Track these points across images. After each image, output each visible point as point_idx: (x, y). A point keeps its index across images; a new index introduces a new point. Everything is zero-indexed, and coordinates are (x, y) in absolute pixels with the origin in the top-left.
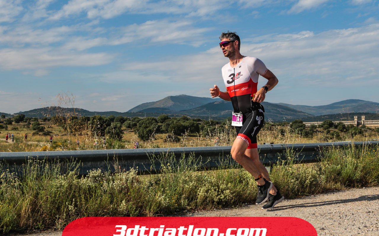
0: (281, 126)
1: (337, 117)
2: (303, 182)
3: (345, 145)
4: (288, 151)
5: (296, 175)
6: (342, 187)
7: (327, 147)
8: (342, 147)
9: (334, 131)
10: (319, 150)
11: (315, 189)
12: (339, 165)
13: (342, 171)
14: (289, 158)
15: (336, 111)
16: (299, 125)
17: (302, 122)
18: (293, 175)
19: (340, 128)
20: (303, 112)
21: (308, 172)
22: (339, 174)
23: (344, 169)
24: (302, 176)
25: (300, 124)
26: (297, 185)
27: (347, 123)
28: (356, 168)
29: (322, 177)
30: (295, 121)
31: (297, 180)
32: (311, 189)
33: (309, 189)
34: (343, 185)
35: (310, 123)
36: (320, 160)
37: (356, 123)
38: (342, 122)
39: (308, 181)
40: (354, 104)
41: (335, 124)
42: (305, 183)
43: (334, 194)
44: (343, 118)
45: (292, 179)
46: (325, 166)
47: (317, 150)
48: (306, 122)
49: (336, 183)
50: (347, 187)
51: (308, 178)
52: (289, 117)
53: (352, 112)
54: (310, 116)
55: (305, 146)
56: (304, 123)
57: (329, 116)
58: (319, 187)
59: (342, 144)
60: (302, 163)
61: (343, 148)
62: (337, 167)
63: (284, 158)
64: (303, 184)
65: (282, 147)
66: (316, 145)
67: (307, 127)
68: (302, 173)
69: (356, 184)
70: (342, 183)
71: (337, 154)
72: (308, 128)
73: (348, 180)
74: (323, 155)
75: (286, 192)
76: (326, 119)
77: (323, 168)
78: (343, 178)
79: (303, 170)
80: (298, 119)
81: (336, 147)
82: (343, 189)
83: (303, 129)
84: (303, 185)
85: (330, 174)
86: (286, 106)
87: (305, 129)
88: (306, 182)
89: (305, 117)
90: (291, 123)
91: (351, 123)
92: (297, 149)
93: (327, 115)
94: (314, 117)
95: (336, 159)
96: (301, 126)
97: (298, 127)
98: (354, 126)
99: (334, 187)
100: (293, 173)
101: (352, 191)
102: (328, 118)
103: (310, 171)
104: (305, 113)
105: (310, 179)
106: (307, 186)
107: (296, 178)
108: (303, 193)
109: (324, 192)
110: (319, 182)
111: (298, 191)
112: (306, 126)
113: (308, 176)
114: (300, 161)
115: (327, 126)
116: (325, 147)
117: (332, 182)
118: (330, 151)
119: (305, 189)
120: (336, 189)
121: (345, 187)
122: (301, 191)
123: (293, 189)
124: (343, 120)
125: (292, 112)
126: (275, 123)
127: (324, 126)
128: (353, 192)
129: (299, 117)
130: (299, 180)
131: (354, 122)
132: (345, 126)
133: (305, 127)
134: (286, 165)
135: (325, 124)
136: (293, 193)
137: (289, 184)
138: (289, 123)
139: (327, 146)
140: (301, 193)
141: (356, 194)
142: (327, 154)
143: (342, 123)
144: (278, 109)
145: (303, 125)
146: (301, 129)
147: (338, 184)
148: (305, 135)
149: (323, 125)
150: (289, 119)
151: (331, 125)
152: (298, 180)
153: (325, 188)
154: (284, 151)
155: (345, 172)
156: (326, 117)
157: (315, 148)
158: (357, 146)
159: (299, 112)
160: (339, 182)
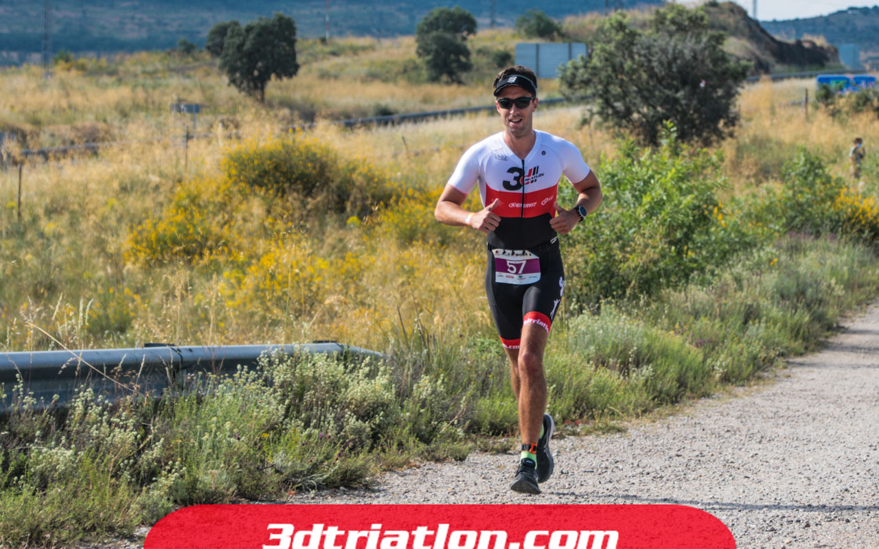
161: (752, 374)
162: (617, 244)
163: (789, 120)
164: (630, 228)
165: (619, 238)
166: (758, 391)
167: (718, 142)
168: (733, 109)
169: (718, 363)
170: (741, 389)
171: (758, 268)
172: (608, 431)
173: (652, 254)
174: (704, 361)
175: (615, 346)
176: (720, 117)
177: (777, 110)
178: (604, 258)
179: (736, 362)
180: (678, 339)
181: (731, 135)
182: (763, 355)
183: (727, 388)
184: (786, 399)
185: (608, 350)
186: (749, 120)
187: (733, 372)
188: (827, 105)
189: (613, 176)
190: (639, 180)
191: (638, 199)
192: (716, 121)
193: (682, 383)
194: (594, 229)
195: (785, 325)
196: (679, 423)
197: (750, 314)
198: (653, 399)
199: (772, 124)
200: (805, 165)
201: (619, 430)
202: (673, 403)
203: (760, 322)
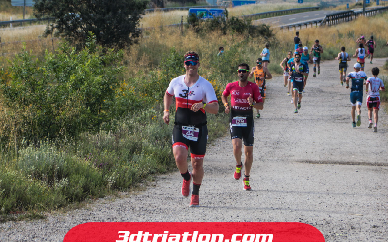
161: (132, 184)
162: (54, 105)
163: (171, 34)
164: (63, 95)
165: (55, 101)
166: (134, 195)
167: (128, 46)
168: (138, 27)
169: (111, 177)
170: (124, 193)
171: (143, 121)
172: (34, 218)
173: (76, 111)
174: (103, 176)
175: (47, 166)
176: (130, 31)
177: (164, 28)
178: (46, 113)
179: (122, 177)
180: (87, 163)
181: (136, 42)
182: (140, 172)
183: (116, 192)
184: (150, 199)
185: (41, 169)
186: (147, 34)
187: (120, 183)
188: (194, 26)
189: (55, 64)
190: (68, 66)
191: (68, 77)
192: (127, 34)
193: (86, 189)
194: (40, 95)
195: (156, 155)
196: (80, 214)
197: (135, 149)
198: (67, 199)
199: (161, 36)
200: (175, 60)
201: (42, 218)
202: (79, 201)
203: (140, 153)
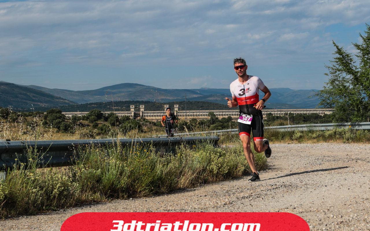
0: (32, 117)
1: (108, 107)
2: (50, 192)
3: (108, 143)
4: (30, 151)
5: (40, 184)
6: (103, 198)
7: (84, 146)
8: (105, 145)
9: (103, 124)
10: (73, 149)
11: (65, 201)
12: (100, 169)
13: (103, 177)
14: (31, 159)
15: (106, 99)
16: (56, 116)
17: (60, 112)
18: (35, 184)
19: (111, 120)
20: (63, 99)
21: (57, 179)
22: (99, 180)
23: (106, 174)
24: (48, 184)
25: (58, 115)
26: (40, 197)
27: (121, 114)
28: (121, 174)
29: (75, 185)
30: (51, 110)
31: (40, 190)
32: (61, 202)
33: (57, 201)
34: (104, 196)
35: (71, 113)
36: (74, 163)
37: (133, 114)
38: (114, 112)
39: (56, 190)
40: (130, 89)
41: (105, 116)
42: (52, 193)
43: (91, 207)
44: (115, 108)
45: (34, 188)
46: (81, 171)
47: (71, 149)
48: (67, 112)
49: (95, 192)
50: (109, 198)
51: (56, 186)
52: (43, 105)
53: (128, 100)
54: (71, 104)
55: (52, 145)
56: (63, 113)
57: (97, 105)
58: (71, 198)
59: (104, 142)
60: (48, 166)
61: (106, 148)
62: (97, 171)
63: (24, 159)
64: (50, 194)
65: (22, 144)
66: (69, 143)
67: (68, 118)
68: (49, 181)
69: (120, 194)
70: (102, 193)
71: (96, 155)
72: (69, 120)
73: (110, 189)
74: (78, 156)
75: (26, 206)
76: (93, 109)
77: (78, 174)
78: (105, 187)
79: (50, 176)
80: (56, 107)
81: (96, 145)
82: (103, 201)
83: (62, 121)
84: (50, 196)
85: (87, 181)
86: (40, 90)
87: (64, 121)
88: (54, 192)
89: (65, 105)
90: (46, 113)
91: (127, 115)
92: (42, 148)
93: (95, 103)
94: (77, 105)
95: (96, 162)
96: (60, 118)
97: (55, 118)
98: (130, 119)
99: (92, 198)
100: (36, 180)
101: (115, 203)
102: (97, 108)
103: (59, 177)
104: (65, 100)
105: (58, 188)
106: (54, 197)
107: (40, 187)
108: (49, 207)
109: (78, 205)
110: (71, 192)
111: (42, 204)
112: (66, 117)
113: (57, 184)
114: (45, 164)
115: (94, 118)
116: (81, 146)
117: (89, 191)
118: (88, 150)
119: (51, 201)
120: (94, 201)
121: (106, 198)
122: (45, 204)
123: (35, 202)
124: (116, 110)
125: (48, 99)
126: (23, 112)
127: (90, 118)
128: (117, 204)
129: (57, 105)
130: (44, 190)
131: (130, 113)
132: (118, 118)
133: (65, 119)
134: (26, 169)
135: (91, 115)
136: (34, 207)
137: (30, 194)
138: (43, 113)
139: (83, 144)
140: (46, 207)
141: (119, 207)
142: (84, 155)
143: (113, 114)
144: (29, 94)
145: (62, 116)
146: (58, 121)
147: (96, 194)
148: (64, 130)
149: (89, 116)
150: (43, 107)
151: (100, 116)
152: (42, 189)
153: (80, 200)
154: (25, 150)
155: (107, 178)
156: (93, 105)
157: (69, 147)
158: (124, 145)
159: (57, 98)
160: (98, 191)
